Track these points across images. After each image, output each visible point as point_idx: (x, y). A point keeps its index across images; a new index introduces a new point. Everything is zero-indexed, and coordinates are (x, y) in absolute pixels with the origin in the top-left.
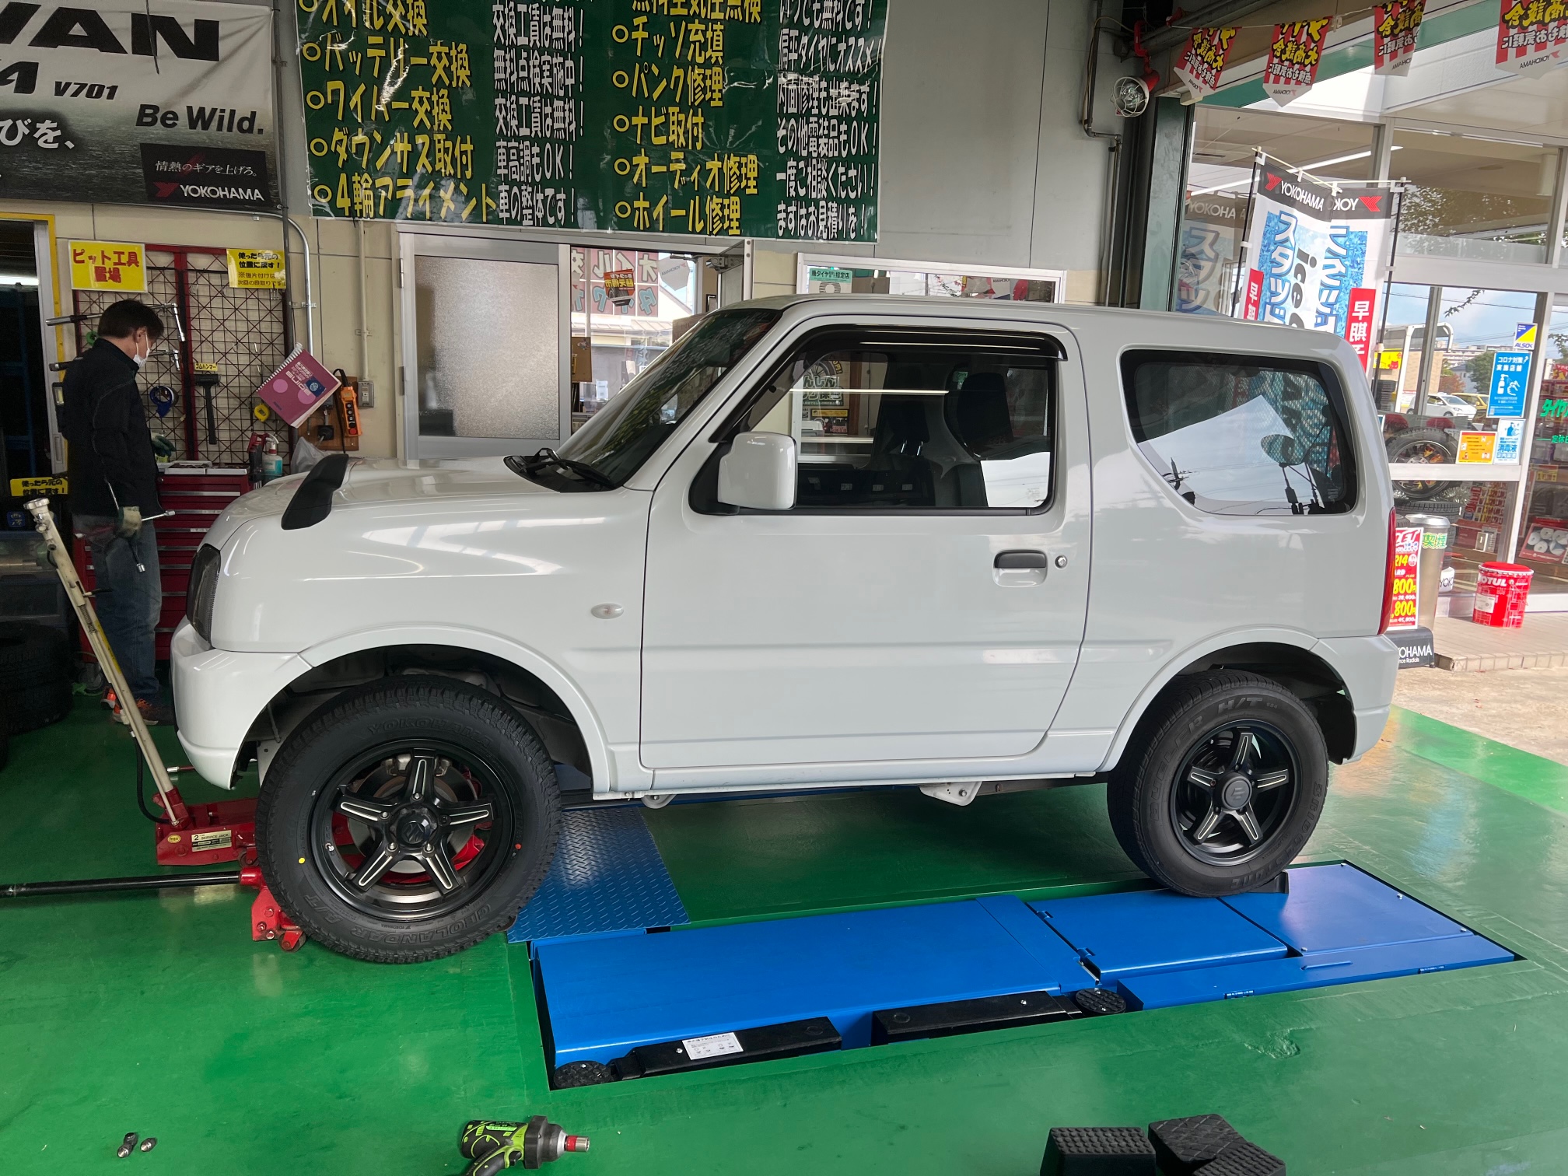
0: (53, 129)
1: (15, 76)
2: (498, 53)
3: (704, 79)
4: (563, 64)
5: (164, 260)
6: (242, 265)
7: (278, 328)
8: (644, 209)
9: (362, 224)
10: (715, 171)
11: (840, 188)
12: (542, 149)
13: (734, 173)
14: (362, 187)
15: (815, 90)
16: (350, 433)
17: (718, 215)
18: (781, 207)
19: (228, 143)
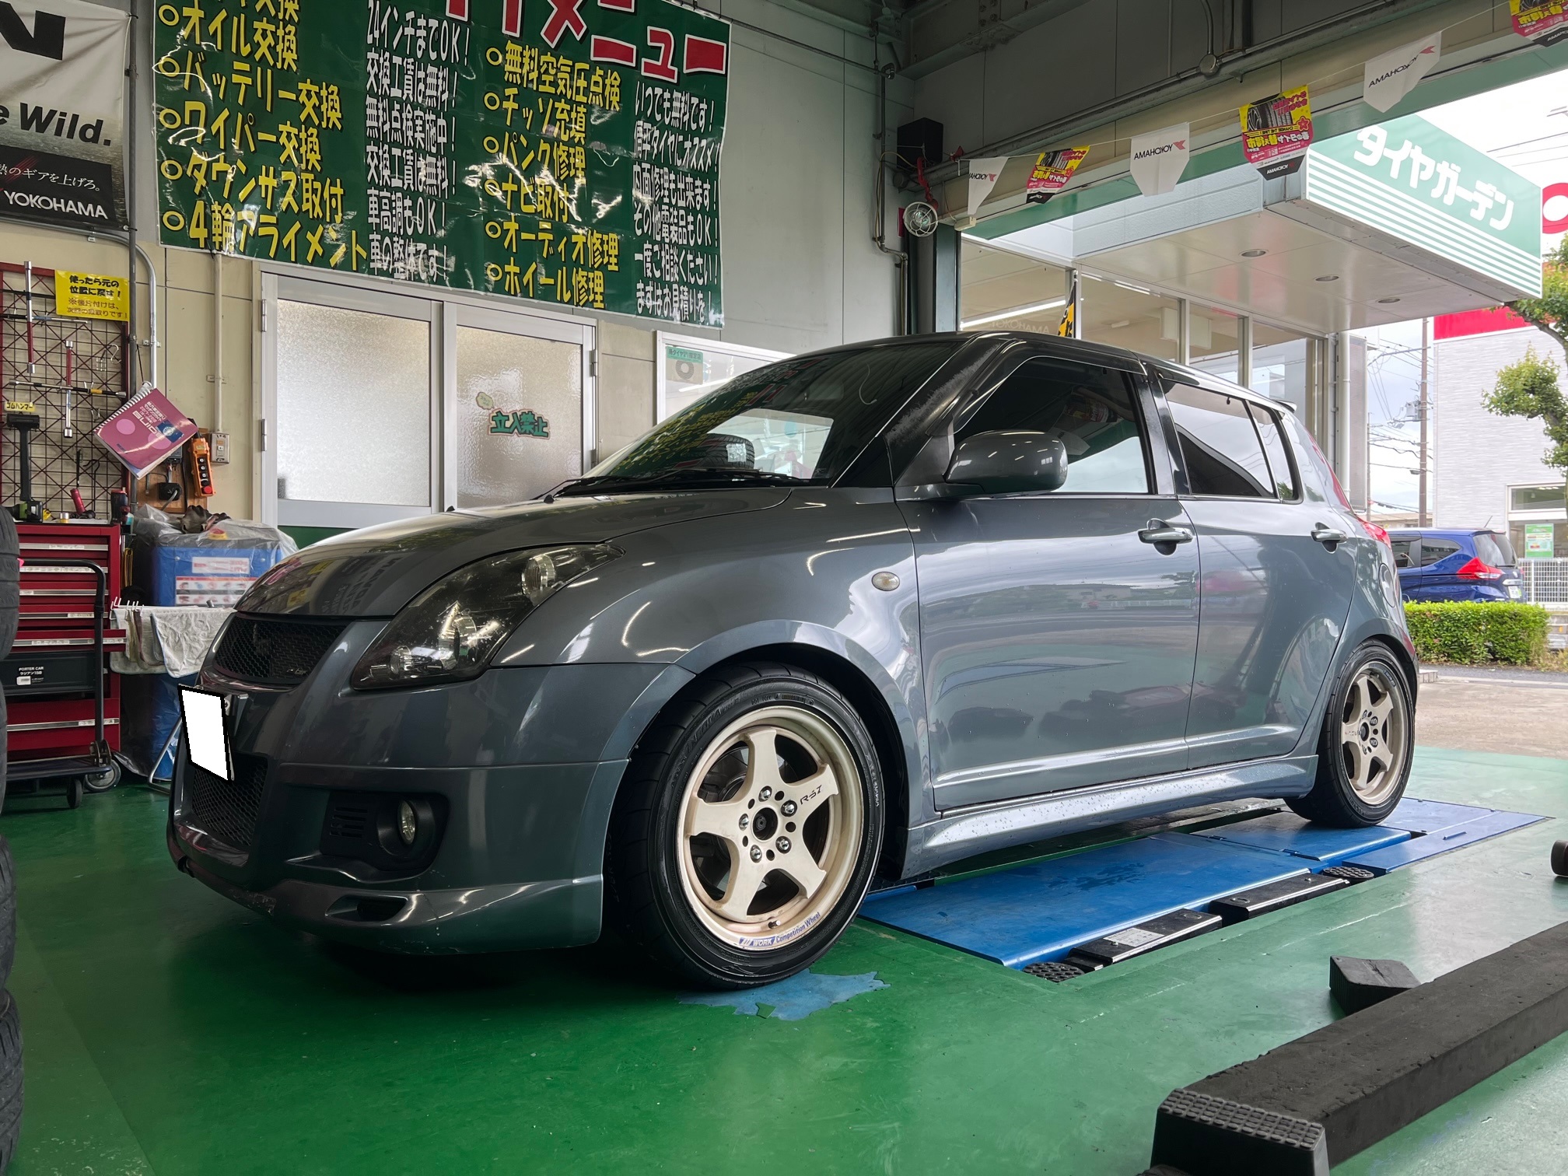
2: (370, 100)
3: (568, 156)
4: (435, 122)
6: (73, 290)
8: (515, 274)
9: (219, 257)
10: (580, 245)
11: (689, 274)
12: (415, 202)
13: (598, 249)
14: (223, 217)
15: (665, 181)
16: (204, 493)
17: (583, 287)
18: (640, 286)
19: (67, 150)
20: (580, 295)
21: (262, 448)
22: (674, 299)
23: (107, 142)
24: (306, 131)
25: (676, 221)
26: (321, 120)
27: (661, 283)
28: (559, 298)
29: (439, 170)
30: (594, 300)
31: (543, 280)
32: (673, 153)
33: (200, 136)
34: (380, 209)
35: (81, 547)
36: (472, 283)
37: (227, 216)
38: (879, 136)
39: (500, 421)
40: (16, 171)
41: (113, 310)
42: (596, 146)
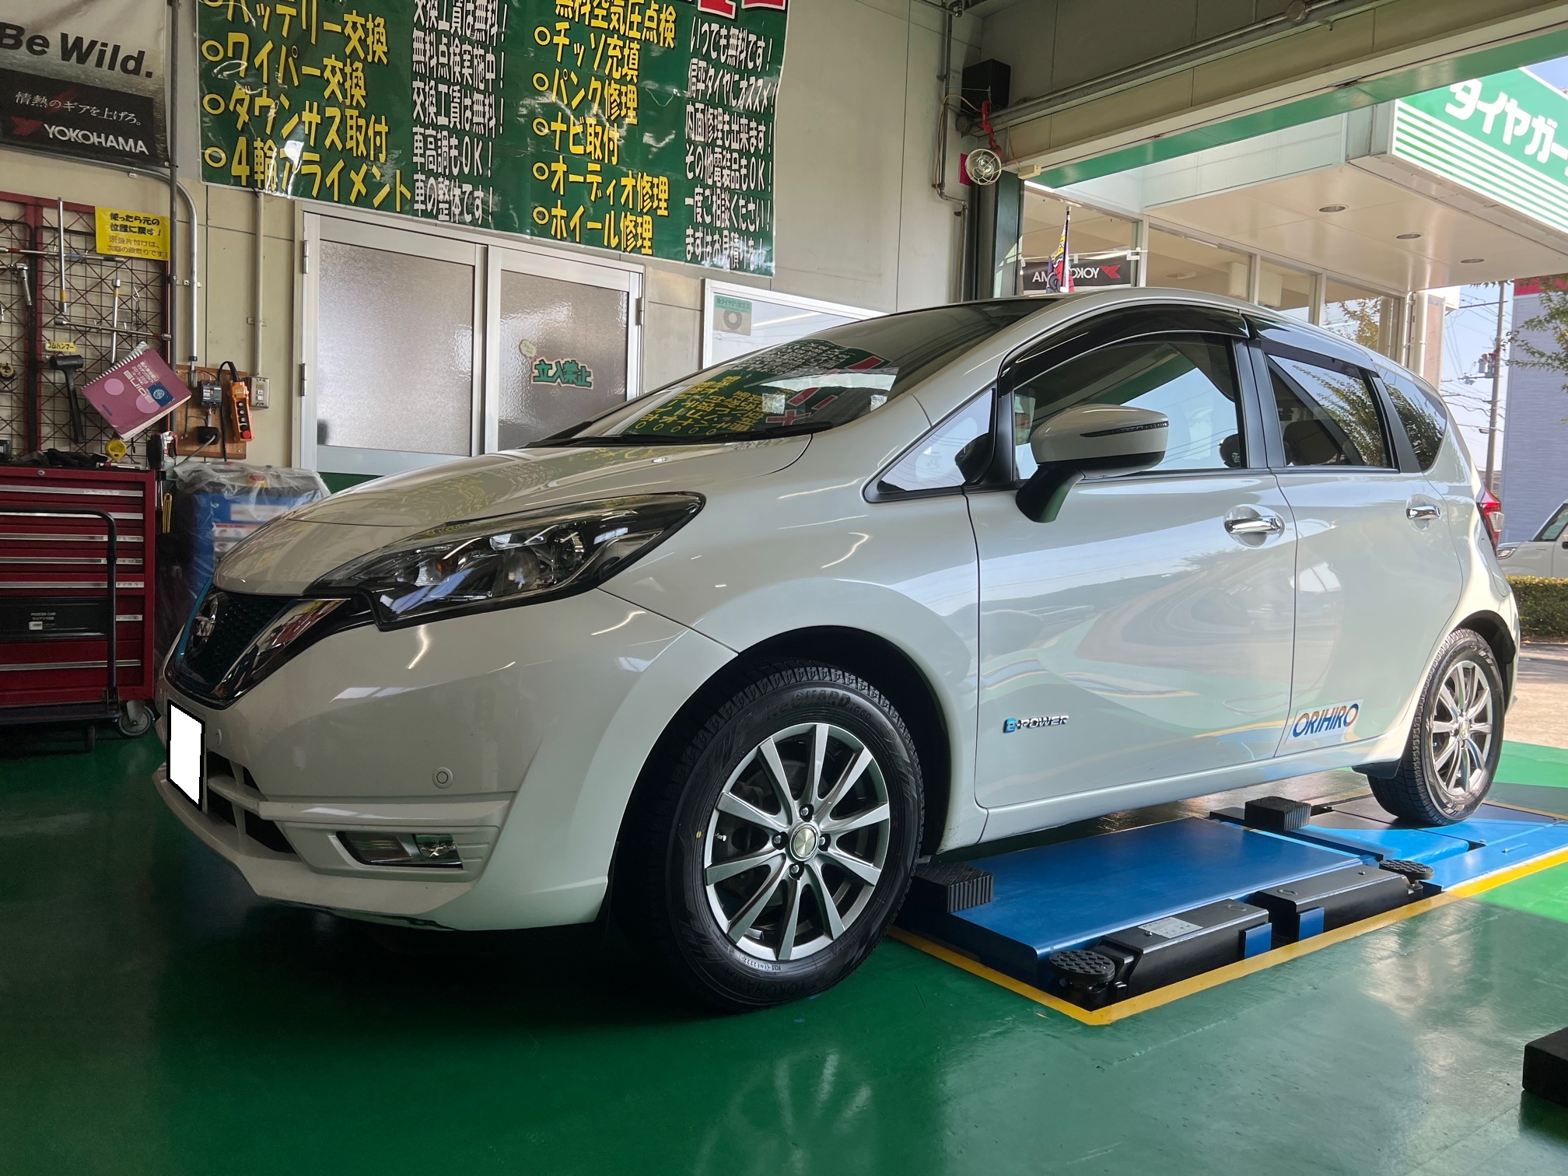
2: (417, 34)
3: (620, 95)
4: (484, 57)
5: (11, 212)
6: (114, 227)
7: (154, 307)
8: (562, 217)
9: (262, 197)
10: (629, 188)
11: (741, 220)
12: (461, 142)
13: (647, 193)
14: (265, 156)
15: (719, 122)
16: (243, 437)
17: (631, 232)
18: (690, 231)
19: (108, 82)
20: (627, 240)
21: (301, 393)
22: (724, 246)
23: (149, 75)
24: (351, 66)
25: (729, 164)
26: (366, 54)
27: (711, 229)
28: (606, 244)
29: (487, 108)
30: (642, 246)
31: (590, 225)
32: (728, 93)
33: (243, 68)
34: (426, 148)
35: (116, 493)
36: (517, 226)
37: (269, 153)
38: (943, 77)
39: (543, 370)
40: (56, 103)
41: (153, 249)
42: (650, 85)
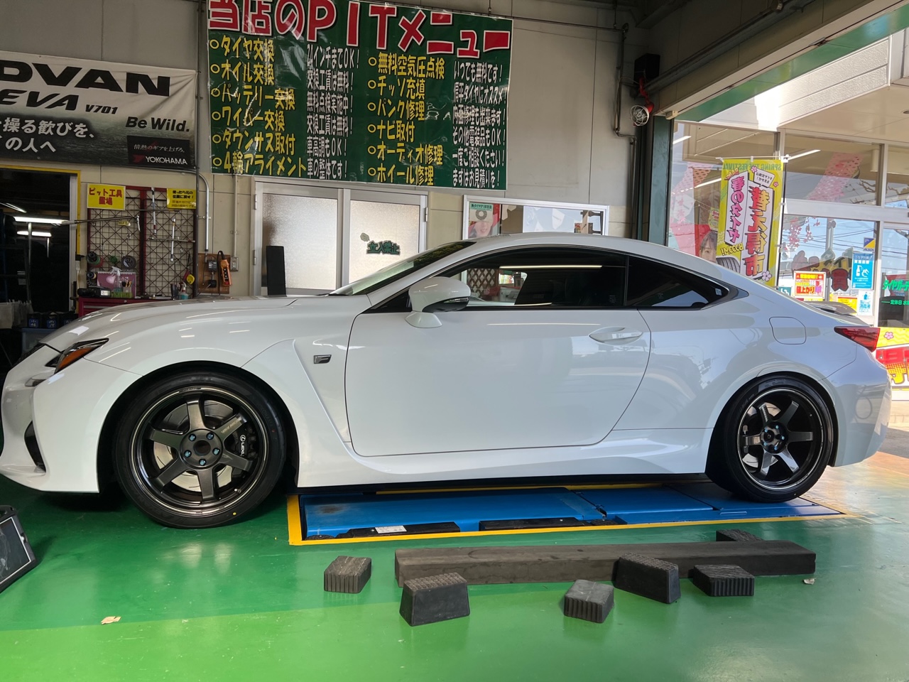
0: (84, 128)
1: (66, 102)
2: (309, 93)
3: (415, 107)
4: (342, 99)
5: (134, 194)
6: (174, 197)
7: (190, 229)
8: (383, 171)
9: (236, 177)
10: (420, 153)
11: (486, 162)
12: (331, 141)
13: (431, 154)
14: (238, 159)
15: (473, 113)
16: (227, 284)
17: (421, 175)
18: (456, 171)
19: (171, 136)
20: (419, 179)
21: (253, 263)
22: (476, 177)
23: (188, 130)
24: (278, 113)
25: (478, 134)
26: (285, 106)
27: (468, 169)
28: (407, 182)
29: (344, 123)
30: (428, 182)
31: (399, 174)
32: (478, 97)
39: (373, 247)
40: (151, 147)
41: (190, 204)
